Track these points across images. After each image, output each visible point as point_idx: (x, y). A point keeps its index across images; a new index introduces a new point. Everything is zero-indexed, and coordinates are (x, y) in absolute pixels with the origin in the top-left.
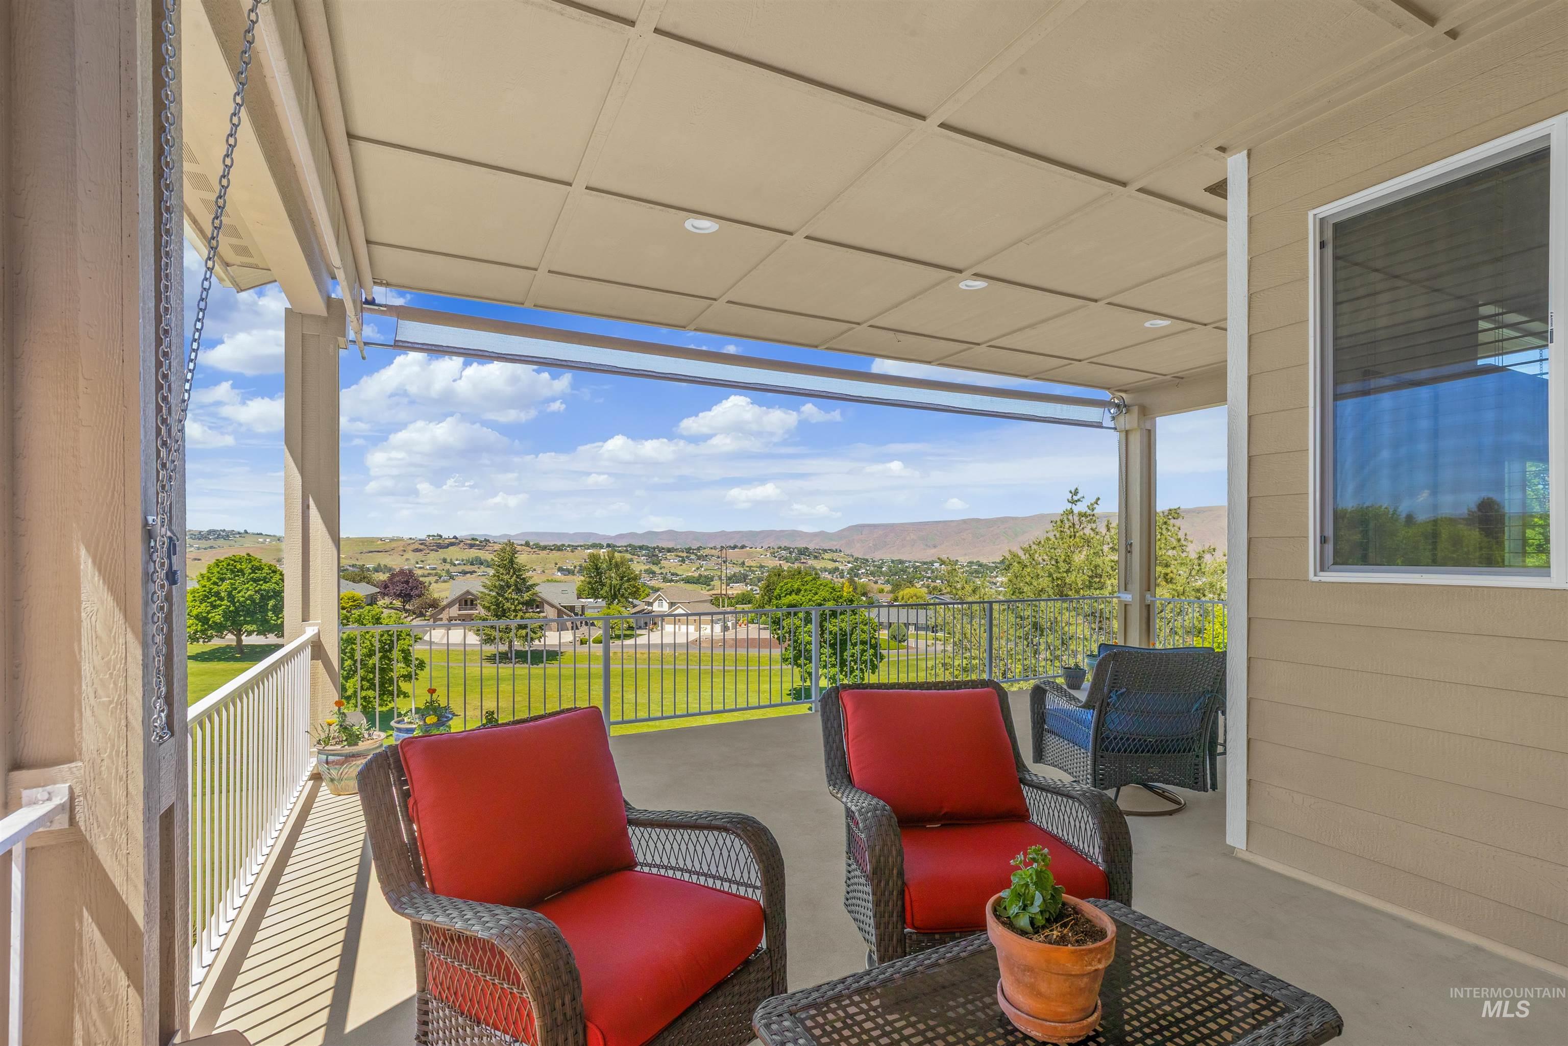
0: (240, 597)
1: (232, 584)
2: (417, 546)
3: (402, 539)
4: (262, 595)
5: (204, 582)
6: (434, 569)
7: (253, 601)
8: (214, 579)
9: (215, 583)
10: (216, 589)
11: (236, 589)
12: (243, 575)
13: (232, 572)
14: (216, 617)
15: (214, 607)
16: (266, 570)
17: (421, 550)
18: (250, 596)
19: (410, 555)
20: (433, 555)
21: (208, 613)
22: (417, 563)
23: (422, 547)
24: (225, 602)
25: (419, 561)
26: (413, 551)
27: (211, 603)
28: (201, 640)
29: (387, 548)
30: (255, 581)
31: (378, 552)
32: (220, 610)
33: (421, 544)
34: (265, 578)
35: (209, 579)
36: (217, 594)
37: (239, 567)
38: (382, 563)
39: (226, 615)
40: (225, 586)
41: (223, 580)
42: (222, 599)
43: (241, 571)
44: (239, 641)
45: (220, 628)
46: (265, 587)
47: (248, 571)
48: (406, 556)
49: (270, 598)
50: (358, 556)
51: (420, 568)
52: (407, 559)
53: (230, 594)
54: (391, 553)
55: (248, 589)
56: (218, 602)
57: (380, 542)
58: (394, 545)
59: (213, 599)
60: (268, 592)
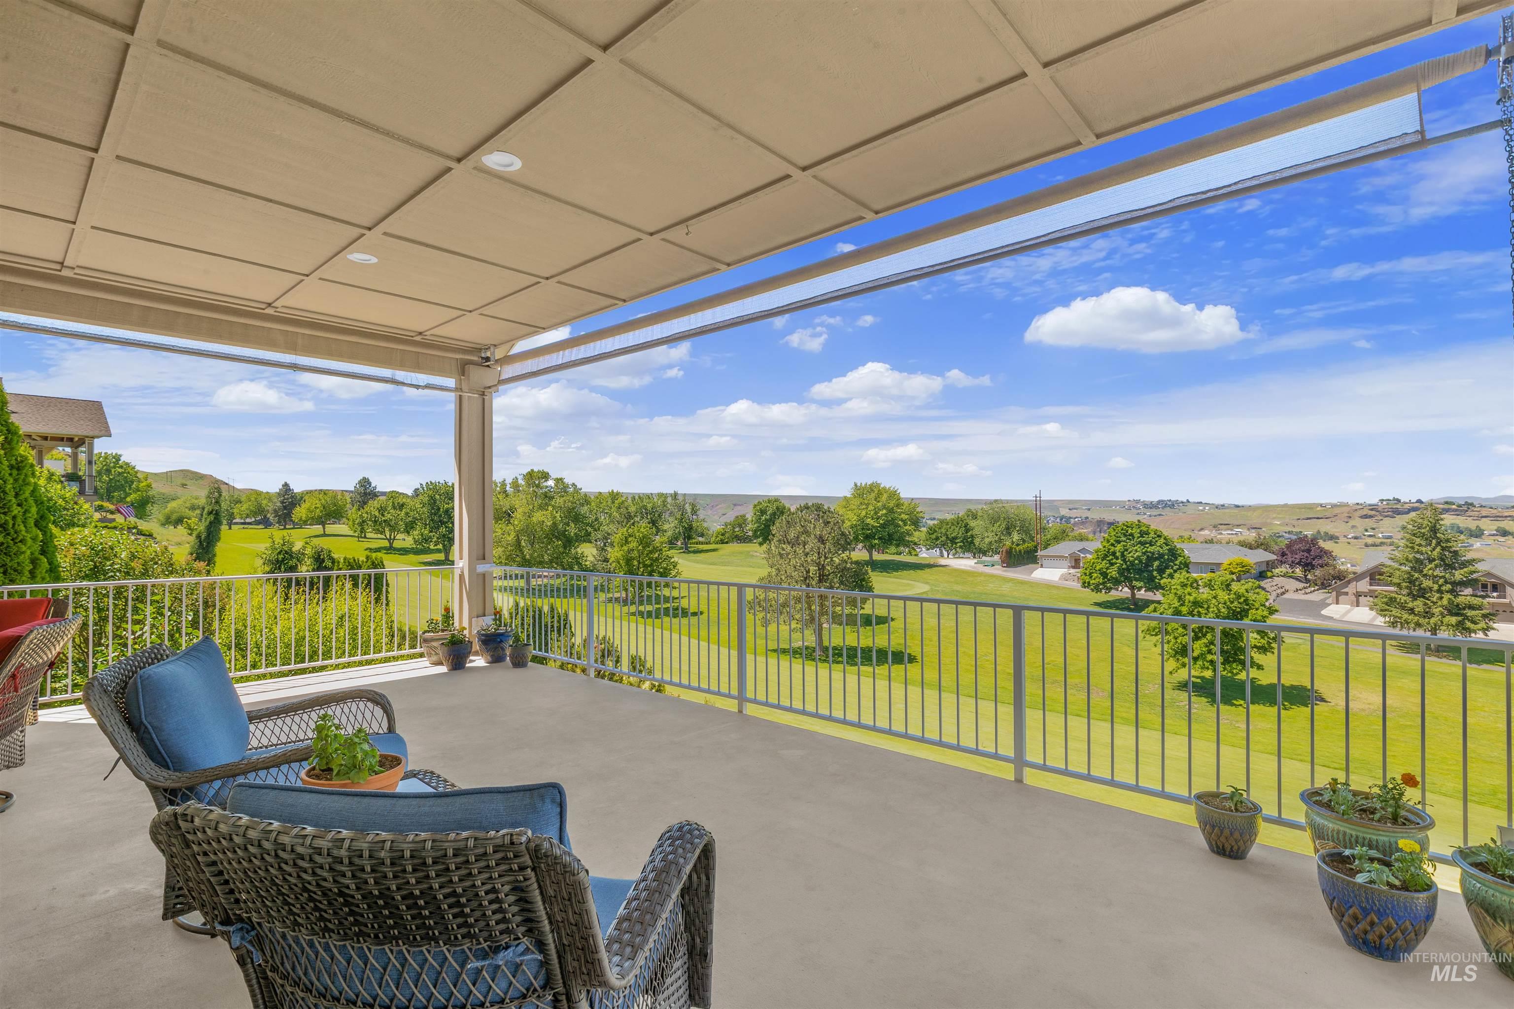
0: (1129, 557)
1: (1124, 546)
2: (1366, 512)
3: (1347, 505)
4: (1148, 556)
5: (1105, 544)
6: (1390, 537)
7: (1140, 561)
8: (1112, 541)
9: (1113, 545)
10: (1112, 549)
11: (1127, 550)
12: (1134, 538)
13: (1125, 535)
14: (1113, 572)
15: (1112, 564)
16: (1152, 535)
17: (1371, 517)
18: (1138, 556)
19: (1357, 521)
20: (1387, 522)
21: (1107, 569)
22: (1366, 530)
23: (1373, 513)
24: (1119, 561)
25: (1368, 528)
26: (1361, 517)
27: (1109, 561)
28: (1103, 591)
29: (1328, 514)
30: (1142, 544)
31: (1318, 518)
32: (1115, 567)
33: (1372, 510)
34: (1151, 541)
35: (1108, 541)
36: (1114, 554)
37: (1130, 531)
38: (1322, 531)
39: (1121, 572)
40: (1119, 547)
41: (1119, 542)
42: (1117, 558)
43: (1132, 535)
44: (1133, 594)
45: (1117, 582)
46: (1151, 549)
47: (1137, 535)
48: (1352, 523)
49: (1156, 559)
50: (1295, 523)
51: (1370, 536)
52: (1353, 527)
53: (1123, 555)
54: (1333, 519)
55: (1136, 551)
56: (1114, 561)
57: (1319, 508)
58: (1336, 511)
59: (1111, 557)
60: (1153, 553)
